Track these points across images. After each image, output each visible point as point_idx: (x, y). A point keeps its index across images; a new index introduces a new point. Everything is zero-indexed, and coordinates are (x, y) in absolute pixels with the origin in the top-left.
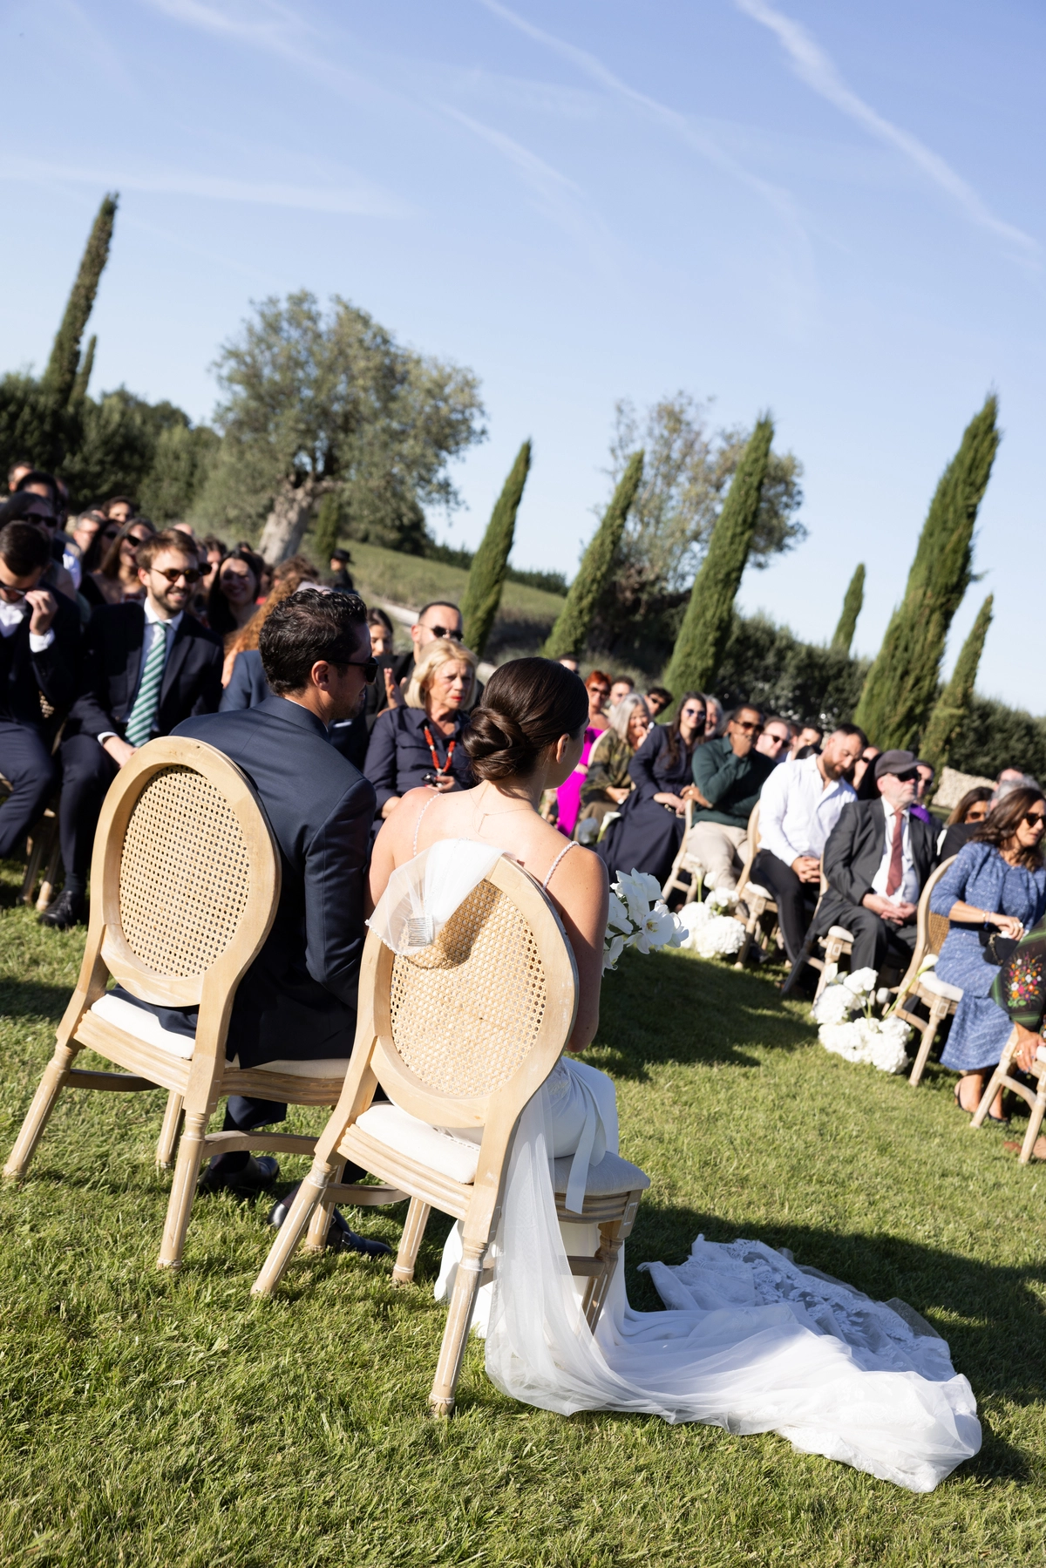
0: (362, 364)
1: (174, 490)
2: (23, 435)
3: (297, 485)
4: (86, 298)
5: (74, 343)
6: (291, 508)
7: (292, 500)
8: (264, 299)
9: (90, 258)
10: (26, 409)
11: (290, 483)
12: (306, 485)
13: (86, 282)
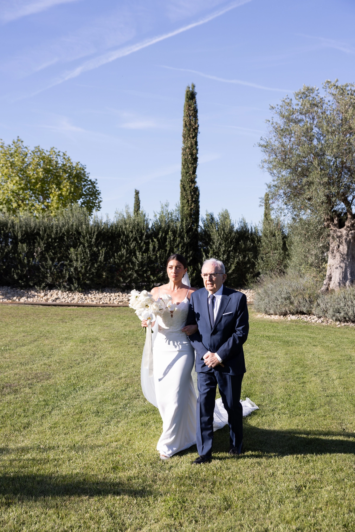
1: (277, 256)
3: (341, 225)
4: (192, 154)
5: (192, 184)
6: (341, 243)
7: (340, 237)
8: (280, 103)
9: (187, 129)
10: (170, 233)
11: (335, 225)
12: (347, 223)
13: (189, 145)
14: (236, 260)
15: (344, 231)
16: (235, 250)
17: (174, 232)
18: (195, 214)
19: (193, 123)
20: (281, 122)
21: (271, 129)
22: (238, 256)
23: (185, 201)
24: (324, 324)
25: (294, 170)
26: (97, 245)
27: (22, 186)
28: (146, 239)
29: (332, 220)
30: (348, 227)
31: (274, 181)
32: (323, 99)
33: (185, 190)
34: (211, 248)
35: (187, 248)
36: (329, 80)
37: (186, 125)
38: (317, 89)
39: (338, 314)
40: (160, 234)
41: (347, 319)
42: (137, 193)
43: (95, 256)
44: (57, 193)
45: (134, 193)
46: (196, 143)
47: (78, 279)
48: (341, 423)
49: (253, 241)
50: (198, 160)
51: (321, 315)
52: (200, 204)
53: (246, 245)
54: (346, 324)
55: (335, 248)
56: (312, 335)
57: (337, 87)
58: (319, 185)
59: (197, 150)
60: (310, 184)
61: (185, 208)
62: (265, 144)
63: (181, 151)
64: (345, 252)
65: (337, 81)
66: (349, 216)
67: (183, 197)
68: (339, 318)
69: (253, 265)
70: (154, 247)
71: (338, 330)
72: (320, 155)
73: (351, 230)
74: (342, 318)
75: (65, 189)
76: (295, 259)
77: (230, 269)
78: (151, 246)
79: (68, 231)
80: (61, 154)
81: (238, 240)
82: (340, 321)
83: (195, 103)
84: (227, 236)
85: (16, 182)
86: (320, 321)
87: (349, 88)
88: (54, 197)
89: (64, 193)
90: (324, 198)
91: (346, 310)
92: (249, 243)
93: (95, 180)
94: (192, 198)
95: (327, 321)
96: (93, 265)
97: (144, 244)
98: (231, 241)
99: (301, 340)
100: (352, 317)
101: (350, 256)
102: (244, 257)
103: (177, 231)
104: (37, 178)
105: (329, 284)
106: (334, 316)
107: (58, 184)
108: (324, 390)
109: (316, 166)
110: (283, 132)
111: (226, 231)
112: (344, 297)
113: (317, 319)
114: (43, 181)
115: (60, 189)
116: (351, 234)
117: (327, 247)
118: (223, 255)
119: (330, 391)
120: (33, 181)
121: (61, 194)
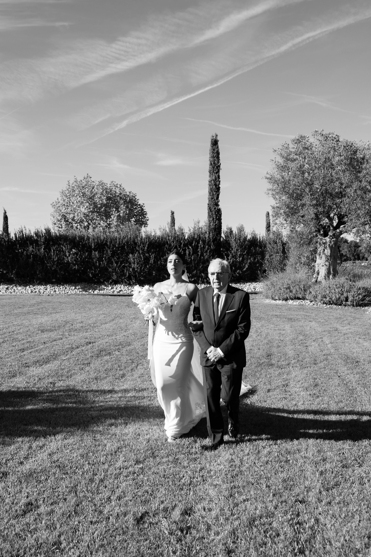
0: (337, 159)
1: (278, 258)
2: (202, 254)
3: (325, 235)
4: (216, 185)
5: (216, 206)
6: (325, 248)
7: (324, 243)
8: (281, 147)
9: (212, 167)
10: (201, 242)
11: (321, 235)
12: (330, 234)
13: (214, 178)
14: (249, 261)
15: (328, 239)
16: (248, 254)
17: (204, 242)
18: (218, 228)
19: (216, 162)
20: (281, 161)
21: (274, 166)
22: (250, 258)
23: (211, 219)
24: (314, 306)
25: (291, 196)
26: (148, 252)
27: (91, 209)
28: (183, 247)
29: (319, 231)
30: (331, 236)
31: (277, 203)
32: (312, 144)
33: (211, 211)
34: (231, 253)
35: (213, 253)
36: (317, 130)
37: (211, 164)
38: (308, 137)
39: (324, 299)
40: (194, 243)
41: (331, 302)
42: (173, 213)
43: (147, 259)
44: (117, 214)
45: (171, 214)
46: (219, 177)
47: (135, 276)
48: (336, 372)
49: (261, 247)
50: (220, 189)
51: (312, 300)
52: (222, 221)
53: (256, 250)
54: (330, 306)
55: (322, 252)
56: (307, 314)
57: (322, 135)
58: (310, 206)
59: (220, 182)
60: (303, 205)
61: (211, 224)
62: (270, 177)
63: (208, 183)
64: (329, 254)
65: (323, 130)
66: (332, 228)
67: (209, 216)
68: (326, 301)
69: (261, 264)
70: (190, 253)
71: (325, 310)
72: (310, 184)
73: (333, 238)
74: (328, 302)
75: (122, 212)
76: (292, 259)
77: (244, 268)
78: (187, 252)
79: (127, 242)
80: (119, 186)
81: (250, 247)
82: (326, 304)
83: (218, 147)
84: (242, 243)
85: (87, 207)
86: (312, 304)
87: (331, 136)
88: (114, 217)
89: (121, 215)
90: (313, 216)
91: (331, 296)
92: (258, 248)
93: (143, 204)
94: (216, 217)
95: (317, 304)
96: (145, 266)
97: (182, 250)
98: (245, 247)
99: (300, 317)
100: (335, 301)
101: (333, 257)
102: (255, 259)
103: (206, 240)
104: (102, 204)
105: (318, 278)
106: (322, 300)
107: (117, 209)
108: (322, 351)
109: (308, 192)
110: (283, 168)
111: (241, 240)
112: (329, 287)
113: (309, 303)
114: (106, 206)
115: (118, 211)
116: (333, 241)
117: (315, 251)
118: (240, 257)
119: (325, 352)
120: (99, 206)
121: (119, 215)
